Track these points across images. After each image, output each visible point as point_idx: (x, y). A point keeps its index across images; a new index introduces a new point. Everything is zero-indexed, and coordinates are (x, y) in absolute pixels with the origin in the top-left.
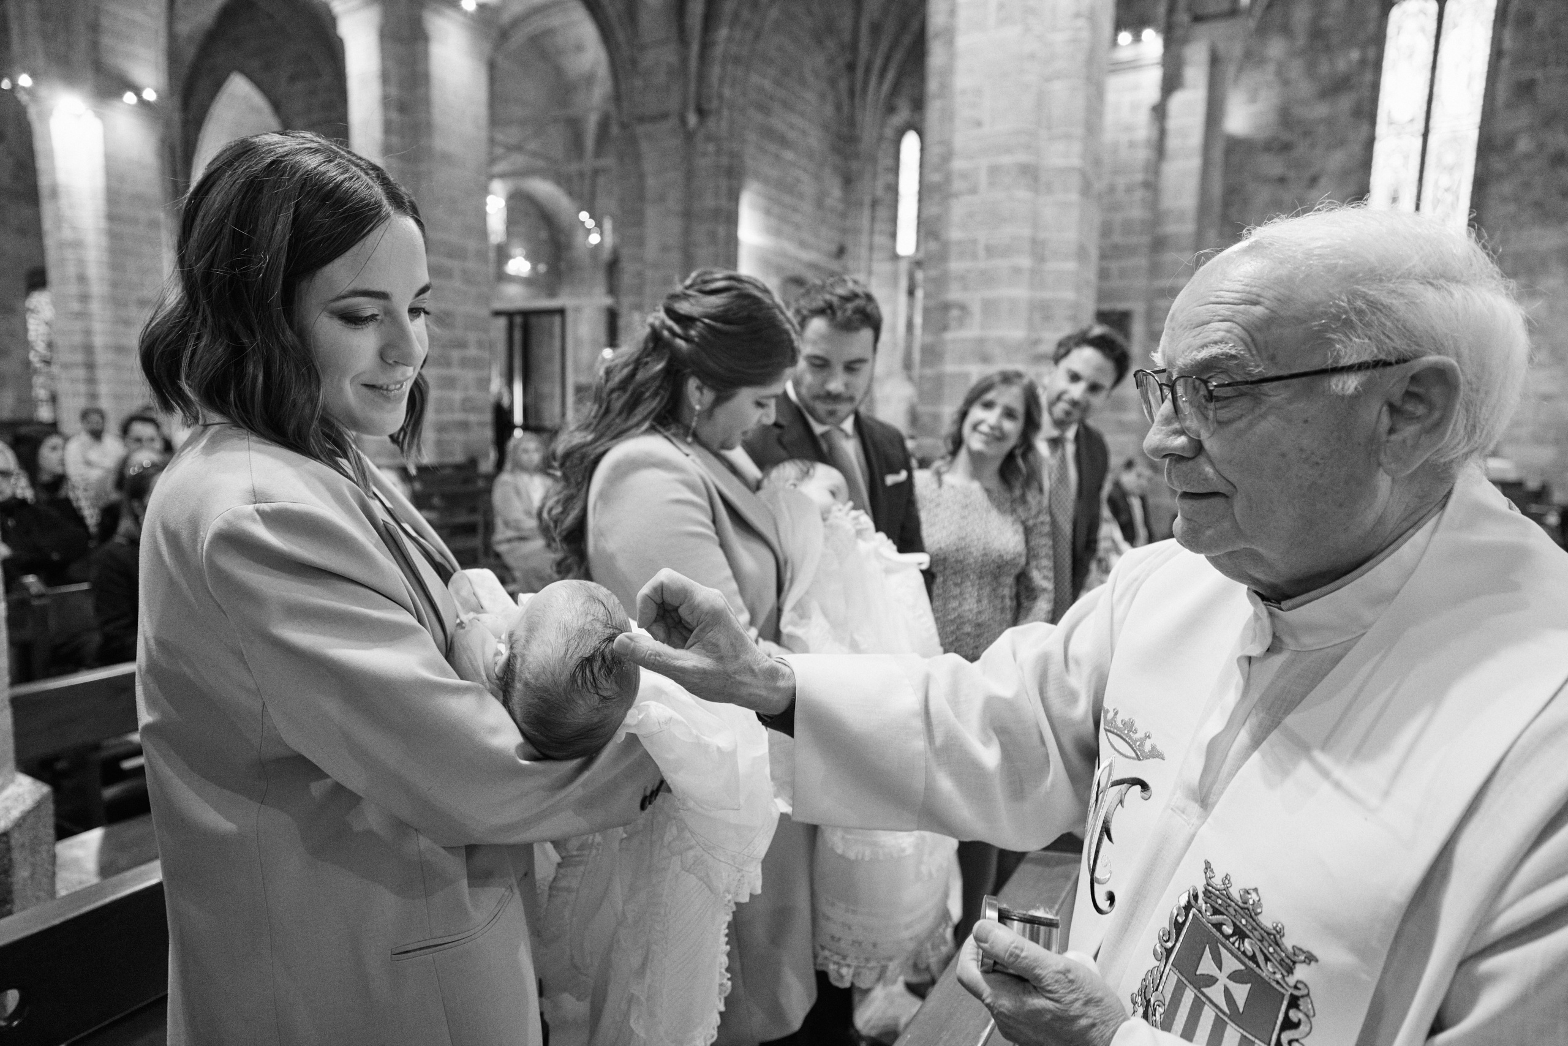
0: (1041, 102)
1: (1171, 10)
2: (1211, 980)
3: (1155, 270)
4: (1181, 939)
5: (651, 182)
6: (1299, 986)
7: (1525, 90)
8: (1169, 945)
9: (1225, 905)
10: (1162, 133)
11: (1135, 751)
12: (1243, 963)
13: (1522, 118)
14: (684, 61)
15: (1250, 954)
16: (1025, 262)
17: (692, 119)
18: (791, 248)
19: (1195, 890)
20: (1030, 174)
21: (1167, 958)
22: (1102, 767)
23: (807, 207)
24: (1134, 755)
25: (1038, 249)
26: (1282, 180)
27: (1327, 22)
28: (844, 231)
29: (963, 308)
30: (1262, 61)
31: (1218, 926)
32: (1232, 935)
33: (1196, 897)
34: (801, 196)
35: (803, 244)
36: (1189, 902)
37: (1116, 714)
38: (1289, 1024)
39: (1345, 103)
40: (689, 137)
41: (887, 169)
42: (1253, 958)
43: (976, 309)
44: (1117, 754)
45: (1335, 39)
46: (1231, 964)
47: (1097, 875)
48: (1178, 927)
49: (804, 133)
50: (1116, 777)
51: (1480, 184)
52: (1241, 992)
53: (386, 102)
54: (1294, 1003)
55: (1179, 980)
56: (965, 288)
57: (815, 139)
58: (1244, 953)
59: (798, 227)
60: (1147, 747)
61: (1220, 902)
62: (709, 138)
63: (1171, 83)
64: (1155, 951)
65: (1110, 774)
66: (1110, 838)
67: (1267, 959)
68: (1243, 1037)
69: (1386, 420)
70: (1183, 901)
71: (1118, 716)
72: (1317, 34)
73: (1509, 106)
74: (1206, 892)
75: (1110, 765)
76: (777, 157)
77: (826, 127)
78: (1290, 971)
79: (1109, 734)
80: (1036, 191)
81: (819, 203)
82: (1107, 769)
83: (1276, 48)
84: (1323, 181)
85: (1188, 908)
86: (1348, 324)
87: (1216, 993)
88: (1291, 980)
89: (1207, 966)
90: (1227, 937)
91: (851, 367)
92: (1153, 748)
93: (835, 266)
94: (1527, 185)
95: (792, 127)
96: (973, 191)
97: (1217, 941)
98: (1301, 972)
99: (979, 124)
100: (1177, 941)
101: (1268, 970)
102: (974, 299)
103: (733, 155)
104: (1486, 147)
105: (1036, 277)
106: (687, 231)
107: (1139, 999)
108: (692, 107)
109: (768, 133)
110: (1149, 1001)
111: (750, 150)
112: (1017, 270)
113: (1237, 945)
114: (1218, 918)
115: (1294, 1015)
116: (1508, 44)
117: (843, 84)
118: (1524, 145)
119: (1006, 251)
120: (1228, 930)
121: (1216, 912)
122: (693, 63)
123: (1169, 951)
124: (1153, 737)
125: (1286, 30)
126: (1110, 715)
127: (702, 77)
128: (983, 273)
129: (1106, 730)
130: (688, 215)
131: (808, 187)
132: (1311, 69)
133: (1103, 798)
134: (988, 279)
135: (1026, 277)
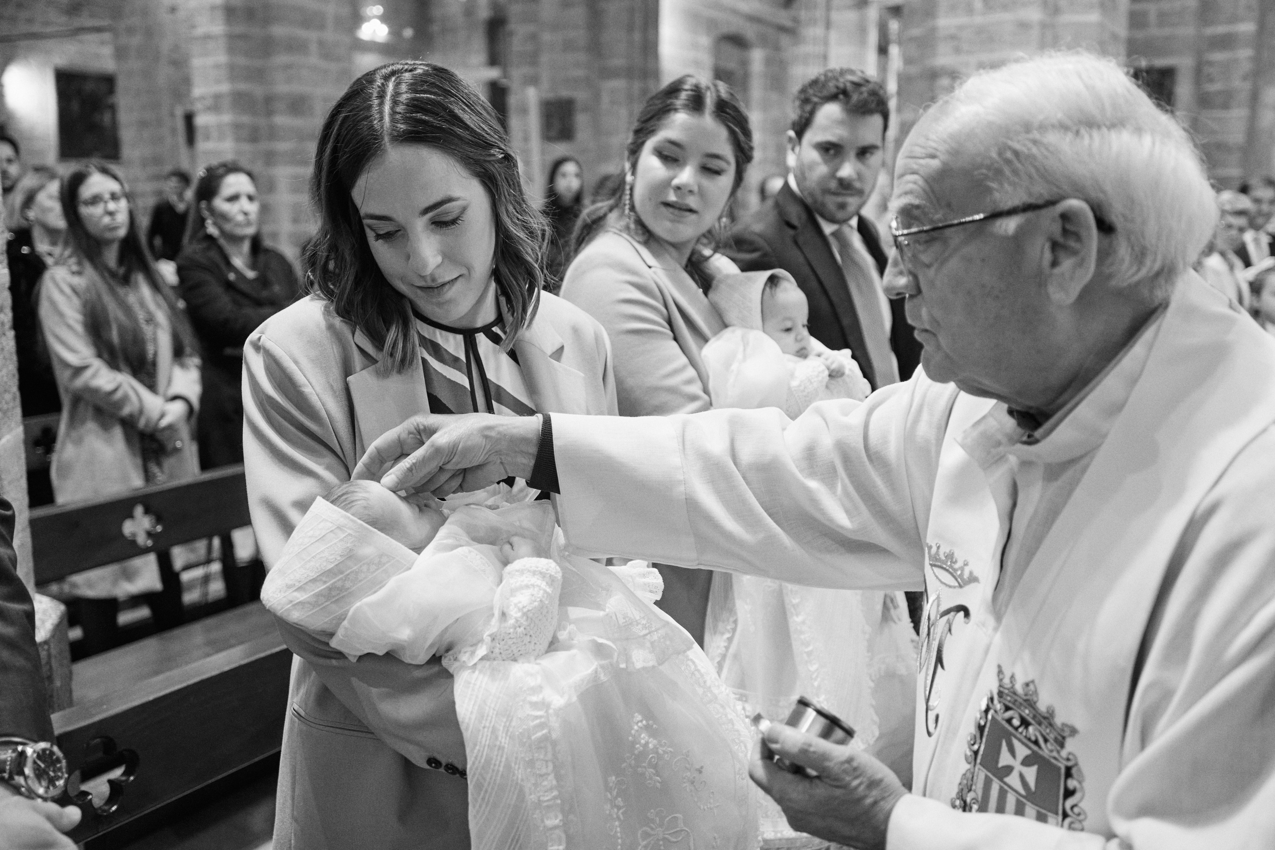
2: (1009, 769)
3: (1207, 13)
4: (984, 740)
6: (1071, 757)
8: (976, 747)
9: (1012, 700)
11: (956, 580)
12: (1029, 748)
15: (1033, 738)
19: (991, 693)
21: (975, 759)
22: (930, 601)
24: (957, 584)
31: (1009, 721)
32: (1020, 726)
33: (992, 699)
36: (988, 705)
37: (938, 548)
38: (1069, 793)
42: (1036, 742)
44: (943, 587)
46: (1022, 751)
47: (930, 703)
48: (981, 729)
50: (944, 607)
52: (1031, 774)
54: (1068, 773)
55: (986, 776)
58: (1029, 739)
60: (966, 575)
61: (1009, 698)
64: (966, 755)
65: (938, 606)
66: (942, 667)
67: (1046, 741)
68: (1038, 812)
69: (1048, 256)
70: (984, 707)
71: (941, 548)
74: (1000, 694)
75: (938, 598)
78: (1062, 745)
79: (935, 569)
82: (936, 602)
85: (987, 711)
86: (999, 172)
87: (1013, 780)
88: (1064, 753)
89: (1005, 759)
90: (1016, 729)
91: (863, 152)
92: (971, 573)
97: (1011, 734)
98: (1071, 745)
100: (980, 743)
101: (1046, 750)
107: (958, 802)
110: (965, 802)
112: (1024, 26)
113: (1024, 734)
114: (1009, 714)
115: (1072, 784)
120: (1016, 722)
121: (1007, 708)
123: (976, 753)
124: (970, 564)
126: (934, 550)
128: (980, 30)
129: (932, 565)
133: (934, 630)
135: (1035, 33)
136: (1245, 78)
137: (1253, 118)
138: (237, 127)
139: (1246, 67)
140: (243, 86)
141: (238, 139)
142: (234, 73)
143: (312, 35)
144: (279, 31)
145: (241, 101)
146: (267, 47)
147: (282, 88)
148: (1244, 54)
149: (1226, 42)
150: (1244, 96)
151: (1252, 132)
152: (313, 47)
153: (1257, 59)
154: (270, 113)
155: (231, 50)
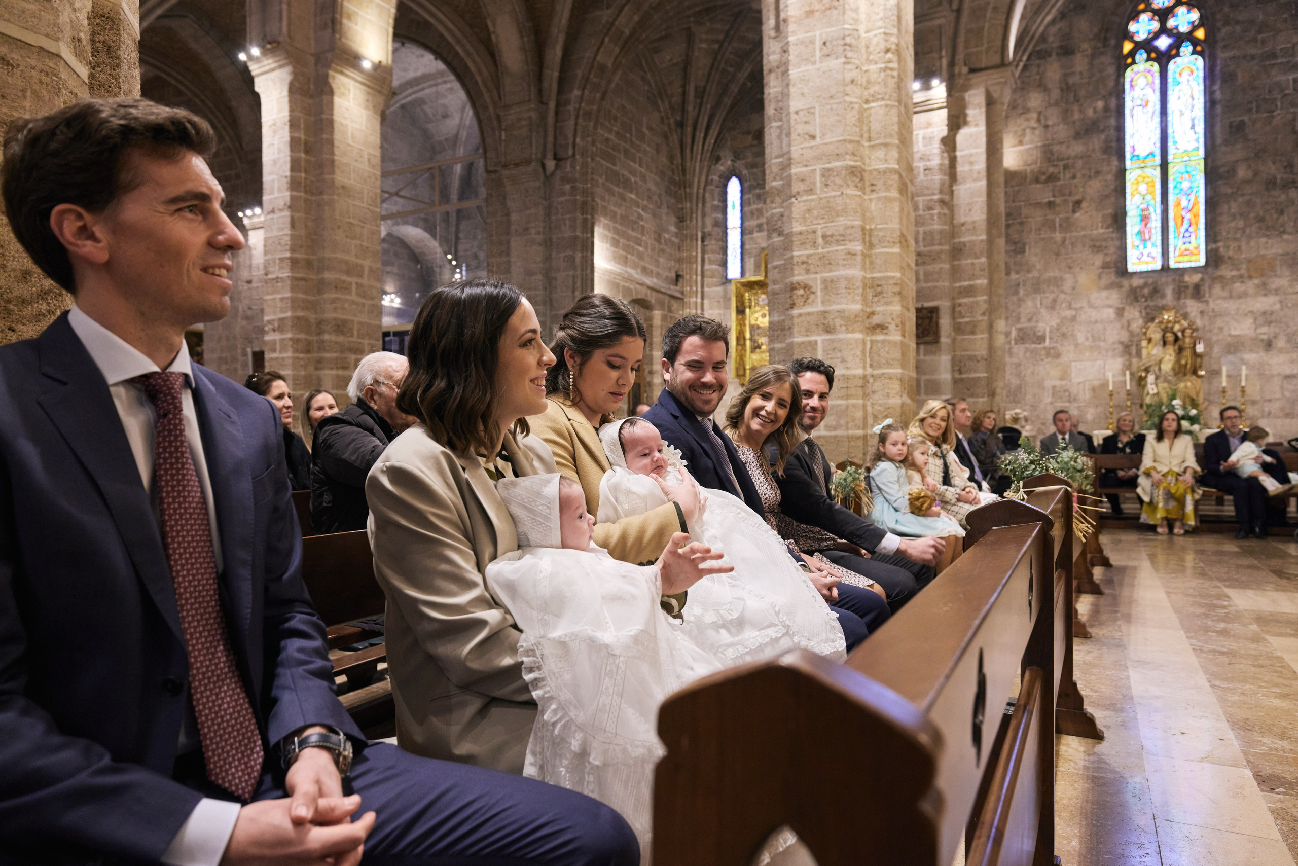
0: (862, 118)
1: (952, 64)
3: (955, 273)
5: (514, 217)
7: (1237, 130)
10: (953, 161)
13: (1239, 152)
14: (543, 117)
16: (858, 247)
17: (551, 164)
18: (636, 274)
20: (856, 174)
23: (648, 239)
25: (868, 237)
26: (1050, 204)
27: (1074, 80)
28: (680, 261)
29: (806, 287)
30: (1026, 110)
34: (643, 230)
35: (645, 270)
39: (1097, 141)
40: (548, 178)
41: (715, 208)
43: (818, 288)
45: (1082, 93)
49: (643, 178)
51: (1211, 204)
53: (294, 143)
56: (808, 271)
57: (653, 184)
59: (641, 256)
62: (565, 180)
63: (956, 121)
72: (1067, 88)
73: (1226, 142)
76: (623, 198)
77: (662, 174)
80: (863, 189)
81: (658, 238)
83: (1035, 100)
84: (1084, 205)
91: (717, 366)
93: (673, 290)
94: (1249, 203)
95: (634, 173)
96: (810, 191)
99: (813, 137)
102: (816, 280)
103: (585, 193)
104: (1212, 174)
105: (868, 259)
106: (548, 258)
108: (550, 155)
109: (614, 178)
111: (599, 191)
112: (852, 254)
116: (1218, 95)
117: (675, 139)
118: (1242, 172)
119: (842, 239)
122: (551, 119)
125: (1042, 86)
127: (558, 130)
128: (822, 257)
130: (548, 244)
131: (648, 223)
132: (1065, 115)
134: (827, 262)
135: (859, 258)
136: (983, 314)
137: (991, 339)
138: (295, 341)
139: (984, 307)
140: (300, 314)
141: (296, 351)
142: (295, 304)
143: (354, 280)
144: (327, 275)
145: (299, 323)
146: (321, 286)
147: (329, 315)
148: (982, 298)
149: (970, 291)
150: (984, 325)
151: (991, 348)
152: (354, 287)
153: (990, 302)
154: (320, 332)
155: (293, 289)
